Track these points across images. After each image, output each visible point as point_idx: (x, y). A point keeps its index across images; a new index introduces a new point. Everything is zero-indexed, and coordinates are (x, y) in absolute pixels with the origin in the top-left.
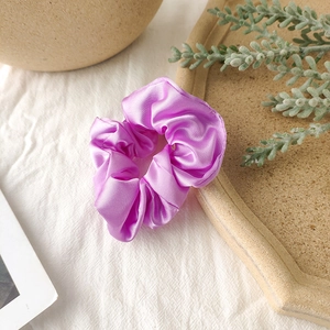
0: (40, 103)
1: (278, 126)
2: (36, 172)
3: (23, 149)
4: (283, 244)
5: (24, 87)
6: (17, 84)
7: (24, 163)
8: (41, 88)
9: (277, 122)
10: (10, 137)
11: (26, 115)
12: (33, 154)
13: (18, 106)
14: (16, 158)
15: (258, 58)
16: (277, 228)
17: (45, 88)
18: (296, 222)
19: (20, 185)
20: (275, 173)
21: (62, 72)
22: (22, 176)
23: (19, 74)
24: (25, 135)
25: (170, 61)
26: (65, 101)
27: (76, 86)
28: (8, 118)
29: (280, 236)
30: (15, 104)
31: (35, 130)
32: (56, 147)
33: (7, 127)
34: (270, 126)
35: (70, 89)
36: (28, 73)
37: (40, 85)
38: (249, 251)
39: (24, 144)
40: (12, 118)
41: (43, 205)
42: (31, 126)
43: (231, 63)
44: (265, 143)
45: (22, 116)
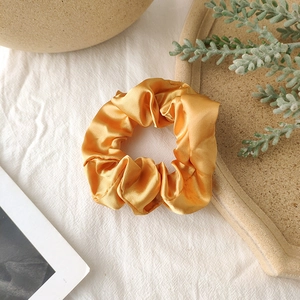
0: (45, 85)
1: (265, 114)
2: (52, 154)
3: (36, 132)
4: (273, 220)
5: (26, 68)
6: (20, 65)
7: (39, 146)
8: (43, 69)
9: (265, 110)
10: (21, 120)
11: (33, 97)
12: (46, 137)
13: (24, 87)
14: (31, 141)
15: (259, 65)
16: (267, 207)
17: (48, 69)
18: (282, 201)
19: (38, 167)
20: (264, 159)
21: (62, 53)
22: (40, 160)
23: (20, 55)
24: (35, 117)
25: (171, 54)
26: (69, 83)
27: (78, 68)
28: (16, 99)
29: (270, 214)
30: (20, 86)
31: (44, 113)
32: (67, 130)
33: (17, 110)
34: (258, 115)
35: (72, 71)
36: (29, 53)
37: (42, 65)
38: (250, 233)
39: (36, 127)
40: (19, 100)
41: (63, 186)
42: (39, 108)
43: (236, 71)
44: (258, 136)
45: (30, 98)
